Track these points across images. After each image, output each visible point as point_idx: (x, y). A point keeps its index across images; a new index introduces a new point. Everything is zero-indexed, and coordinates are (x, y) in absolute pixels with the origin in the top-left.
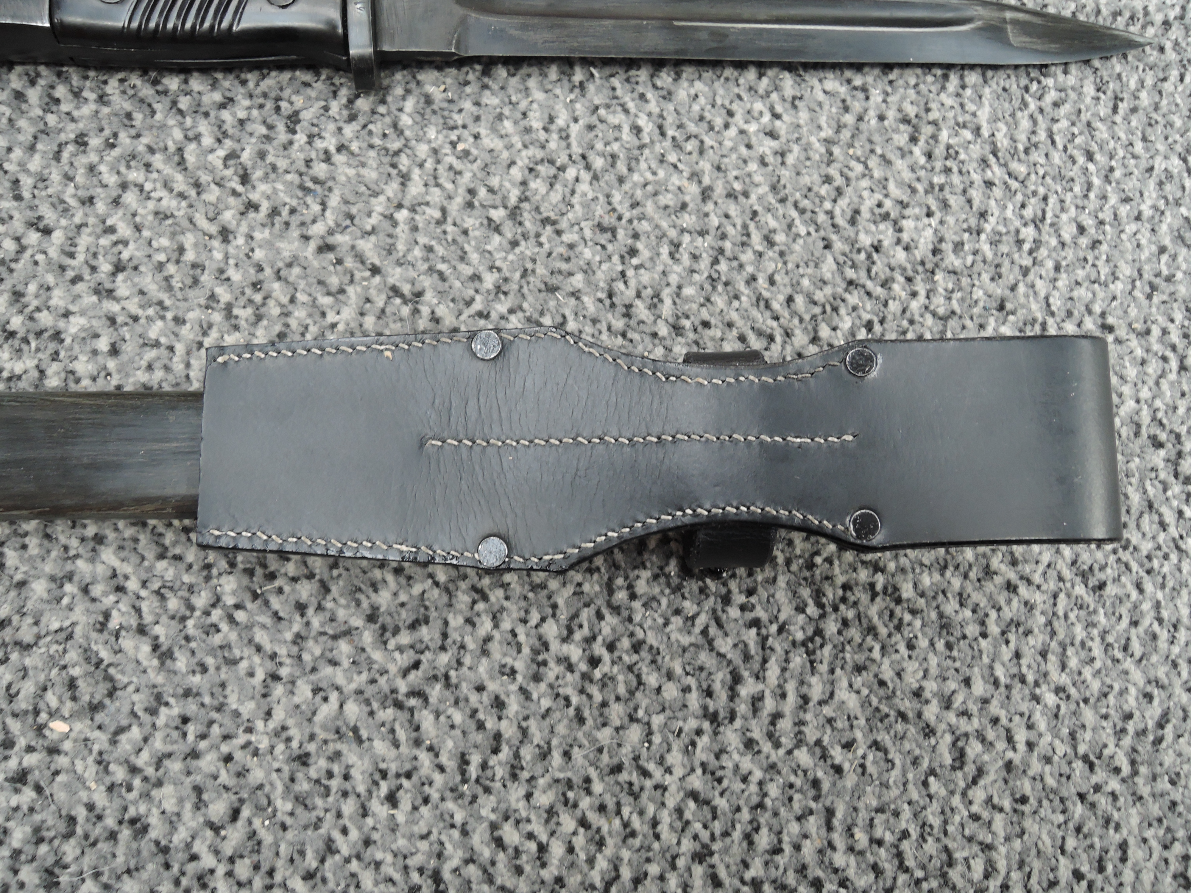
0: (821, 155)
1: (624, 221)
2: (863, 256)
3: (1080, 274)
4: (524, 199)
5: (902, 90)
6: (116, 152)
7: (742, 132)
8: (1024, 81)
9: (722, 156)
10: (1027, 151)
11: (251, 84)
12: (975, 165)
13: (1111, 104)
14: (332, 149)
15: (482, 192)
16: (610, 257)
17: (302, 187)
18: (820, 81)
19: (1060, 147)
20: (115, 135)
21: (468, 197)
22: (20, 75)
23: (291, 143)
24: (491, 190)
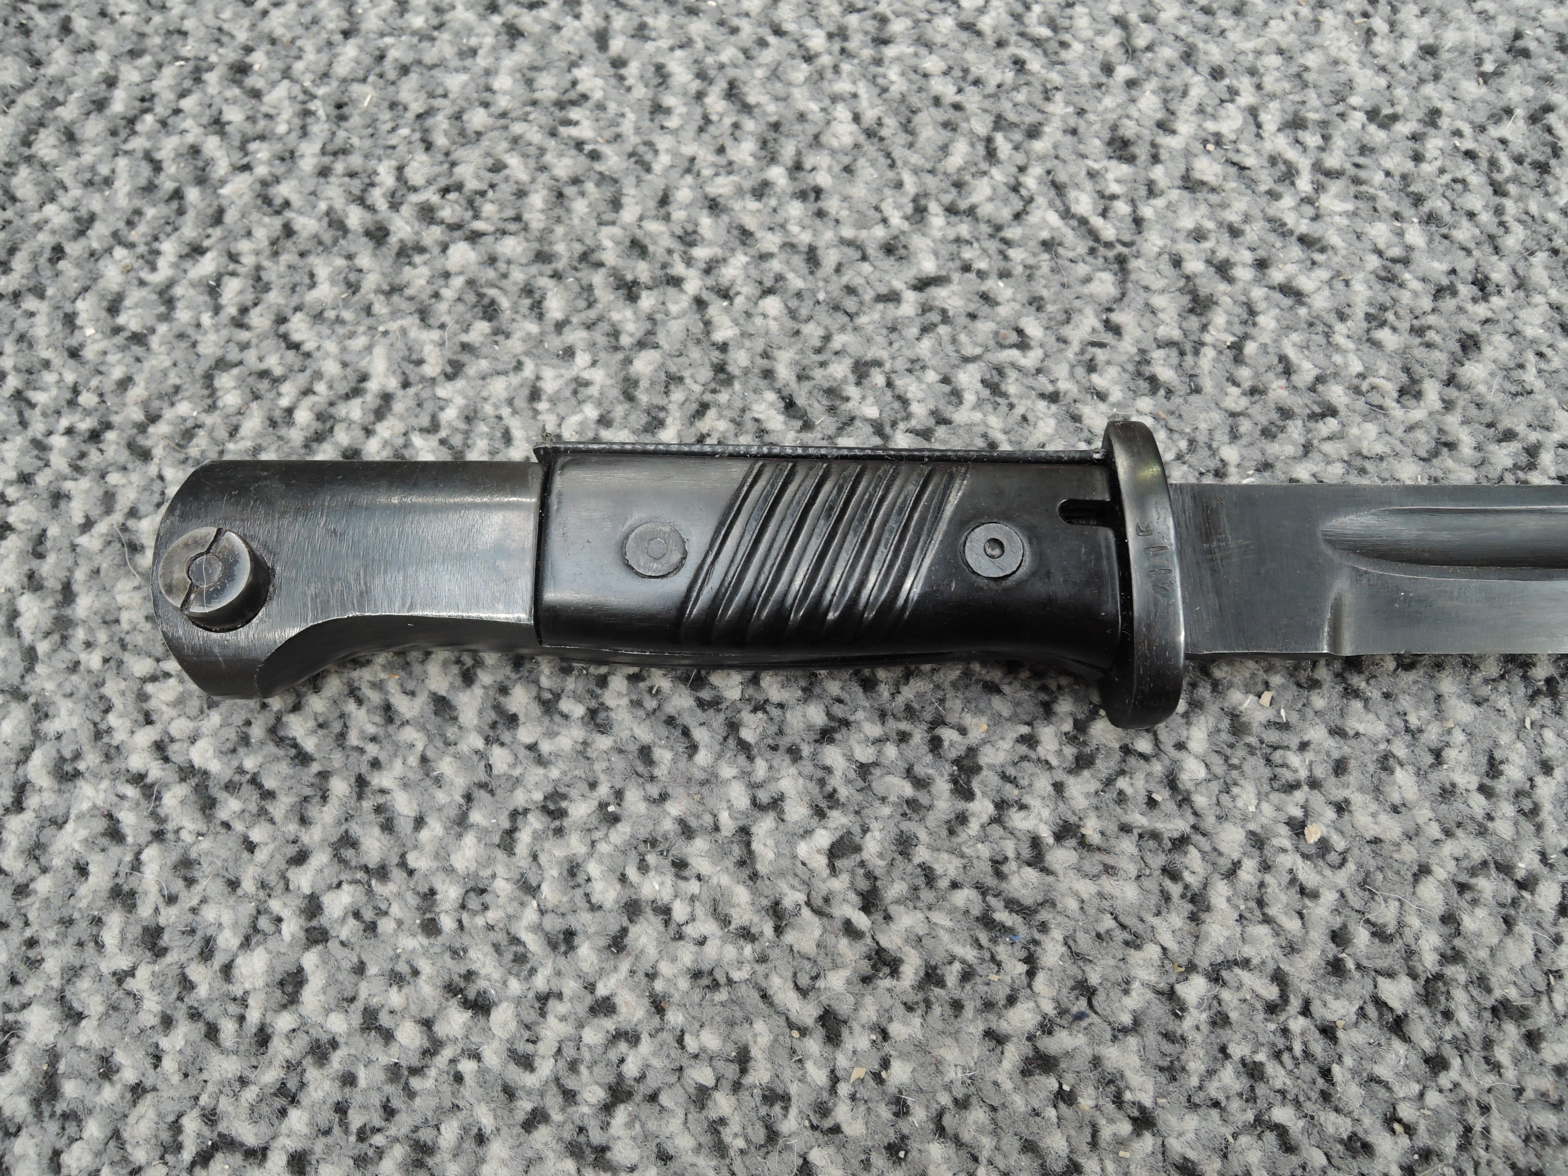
4: (1453, 956)
6: (621, 834)
11: (884, 691)
14: (1046, 834)
15: (1362, 937)
17: (987, 921)
20: (619, 795)
21: (1332, 950)
22: (445, 664)
23: (962, 819)
24: (1380, 934)
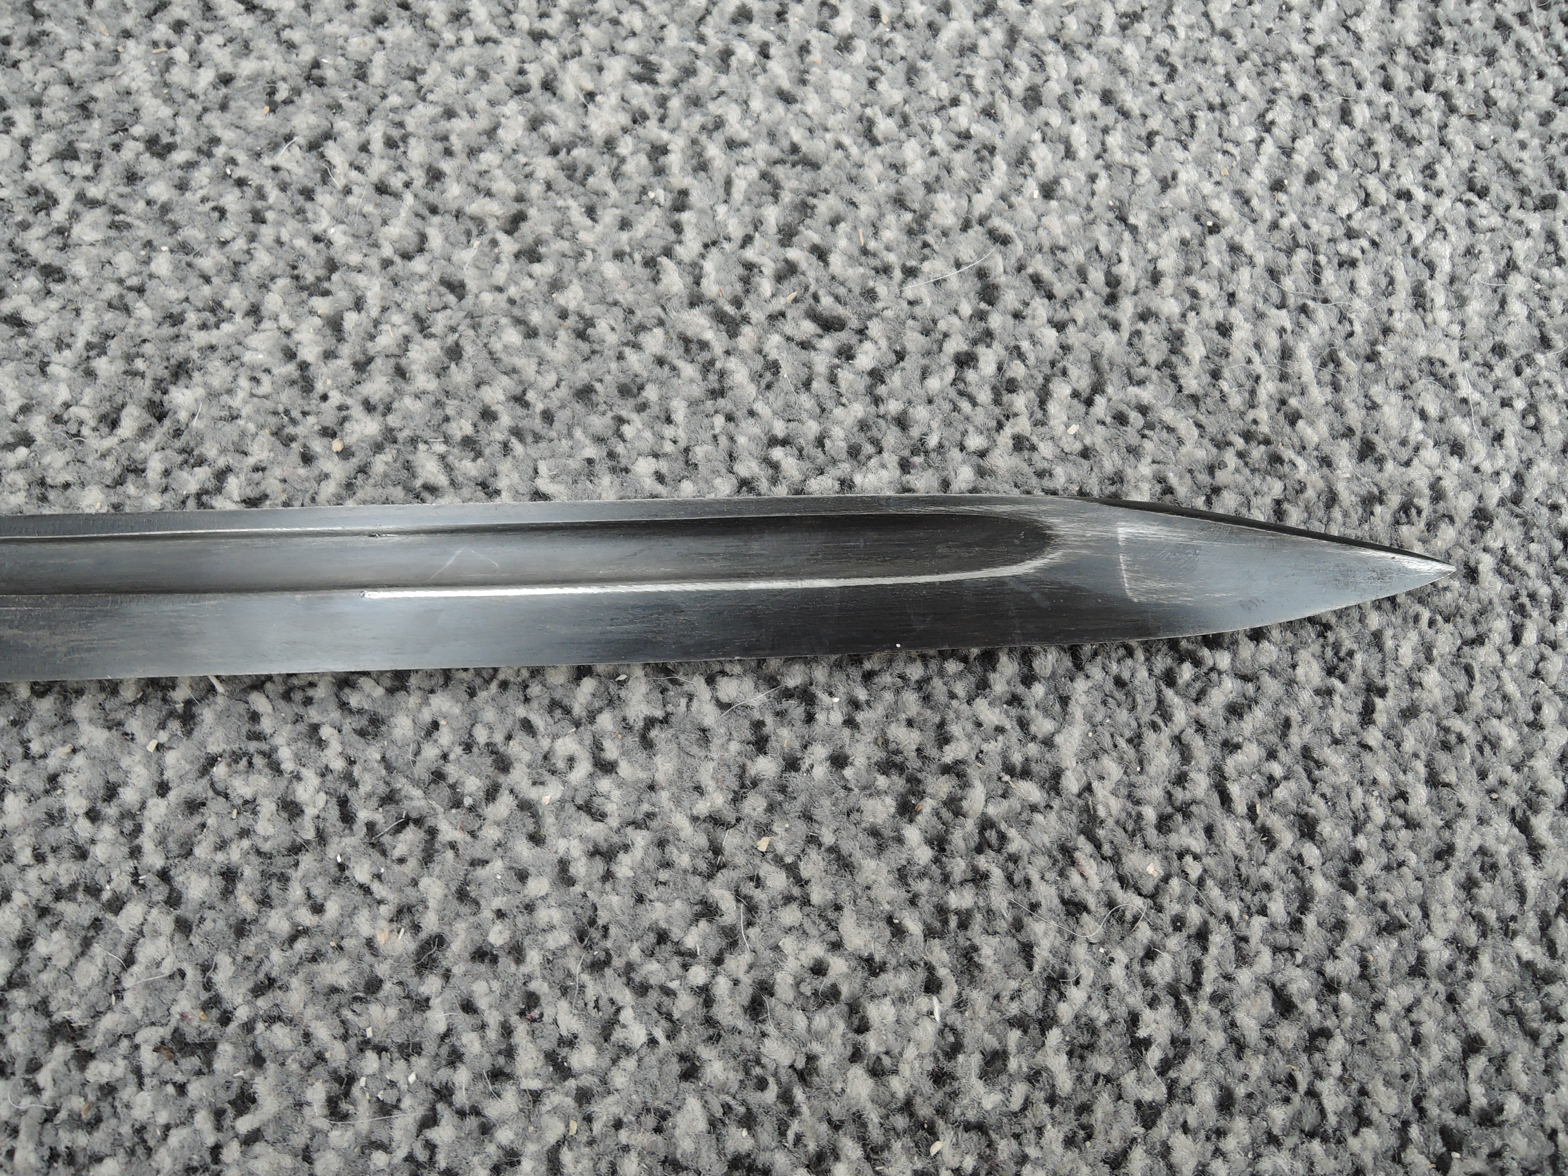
0: (696, 852)
1: (232, 1027)
2: (771, 1094)
3: (1279, 1115)
5: (889, 696)
7: (526, 806)
8: (1161, 663)
9: (476, 863)
10: (1164, 824)
12: (1042, 861)
13: (1356, 704)
16: (192, 1111)
18: (710, 681)
19: (1241, 808)
